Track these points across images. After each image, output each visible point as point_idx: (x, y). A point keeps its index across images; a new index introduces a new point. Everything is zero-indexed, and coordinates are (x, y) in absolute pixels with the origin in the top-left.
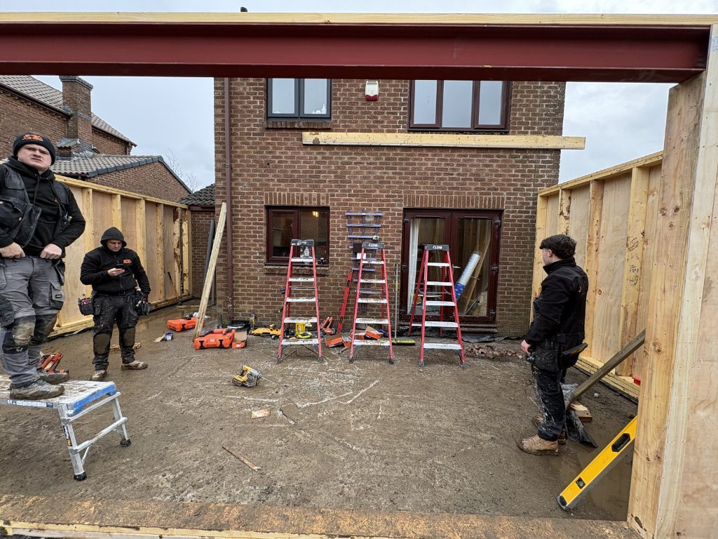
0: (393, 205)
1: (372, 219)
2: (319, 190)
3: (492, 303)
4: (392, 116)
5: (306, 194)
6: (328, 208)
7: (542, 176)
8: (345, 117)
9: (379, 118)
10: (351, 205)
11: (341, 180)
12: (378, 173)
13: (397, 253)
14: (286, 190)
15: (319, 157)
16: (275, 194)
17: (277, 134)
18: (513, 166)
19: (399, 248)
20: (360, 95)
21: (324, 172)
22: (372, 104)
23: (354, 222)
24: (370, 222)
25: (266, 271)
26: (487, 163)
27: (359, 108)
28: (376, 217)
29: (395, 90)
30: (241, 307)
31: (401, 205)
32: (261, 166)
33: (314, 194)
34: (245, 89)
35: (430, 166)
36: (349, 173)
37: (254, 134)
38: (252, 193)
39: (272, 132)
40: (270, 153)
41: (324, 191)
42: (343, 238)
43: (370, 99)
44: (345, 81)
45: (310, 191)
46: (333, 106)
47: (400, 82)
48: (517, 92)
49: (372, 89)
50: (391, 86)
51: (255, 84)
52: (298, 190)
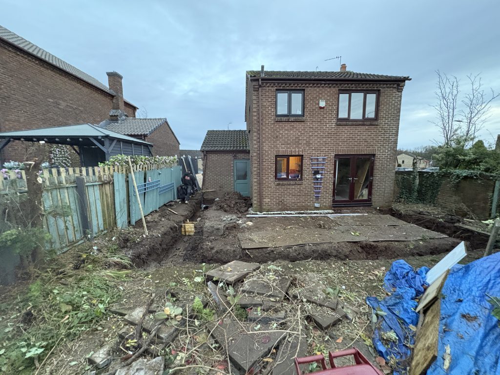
0: (331, 153)
1: (321, 160)
2: (299, 148)
3: (370, 193)
4: (330, 115)
5: (293, 150)
6: (303, 155)
7: (391, 139)
8: (311, 116)
9: (325, 116)
10: (313, 154)
11: (308, 144)
12: (324, 140)
13: (332, 174)
14: (284, 148)
15: (299, 134)
16: (280, 150)
17: (281, 124)
18: (379, 135)
19: (332, 172)
20: (317, 106)
21: (301, 140)
22: (322, 110)
23: (314, 161)
24: (320, 161)
25: (276, 184)
26: (370, 134)
27: (316, 112)
28: (323, 159)
29: (332, 104)
30: (265, 200)
31: (333, 153)
32: (274, 138)
33: (297, 150)
34: (267, 104)
35: (346, 136)
36: (312, 140)
37: (271, 124)
38: (270, 150)
39: (278, 123)
40: (278, 132)
41: (301, 148)
42: (309, 168)
43: (321, 108)
44: (311, 100)
45: (295, 148)
46: (305, 111)
47: (334, 100)
48: (382, 104)
49: (322, 104)
50: (330, 102)
51: (271, 102)
52: (290, 148)
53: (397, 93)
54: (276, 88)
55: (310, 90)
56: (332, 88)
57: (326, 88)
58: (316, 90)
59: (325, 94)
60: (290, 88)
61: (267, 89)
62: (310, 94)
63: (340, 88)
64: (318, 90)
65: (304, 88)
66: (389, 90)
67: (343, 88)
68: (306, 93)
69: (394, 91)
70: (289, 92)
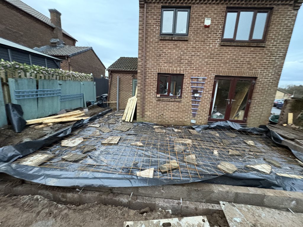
0: (211, 74)
1: (201, 80)
2: (181, 67)
3: (246, 115)
4: (215, 35)
5: (175, 69)
6: (183, 75)
7: (277, 63)
8: (195, 35)
9: (209, 36)
10: (193, 73)
11: (190, 63)
12: (206, 60)
13: (210, 94)
14: (167, 67)
15: (182, 53)
16: (162, 68)
17: (165, 42)
18: (265, 58)
19: (211, 92)
20: (202, 25)
21: (183, 59)
22: (207, 29)
23: (194, 81)
24: (200, 81)
25: (157, 100)
26: (254, 57)
27: (201, 31)
28: (203, 79)
29: (218, 23)
30: (146, 113)
31: (214, 74)
32: (157, 56)
33: (178, 69)
34: (152, 21)
35: (229, 57)
36: (194, 60)
37: (155, 42)
38: (153, 68)
39: (162, 41)
40: (161, 50)
41: (182, 67)
42: (189, 87)
43: (206, 27)
44: (196, 18)
45: (177, 67)
46: (190, 30)
47: (220, 18)
48: (273, 24)
49: (208, 22)
50: (216, 20)
51: (156, 19)
52: (172, 67)
53: (293, 11)
54: (161, 4)
55: (196, 7)
56: (220, 5)
57: (214, 6)
58: (203, 7)
59: (212, 12)
60: (176, 5)
61: (153, 5)
62: (195, 11)
63: (229, 5)
64: (204, 7)
65: (190, 5)
66: (283, 7)
67: (232, 6)
68: (191, 10)
69: (290, 9)
70: (174, 9)
